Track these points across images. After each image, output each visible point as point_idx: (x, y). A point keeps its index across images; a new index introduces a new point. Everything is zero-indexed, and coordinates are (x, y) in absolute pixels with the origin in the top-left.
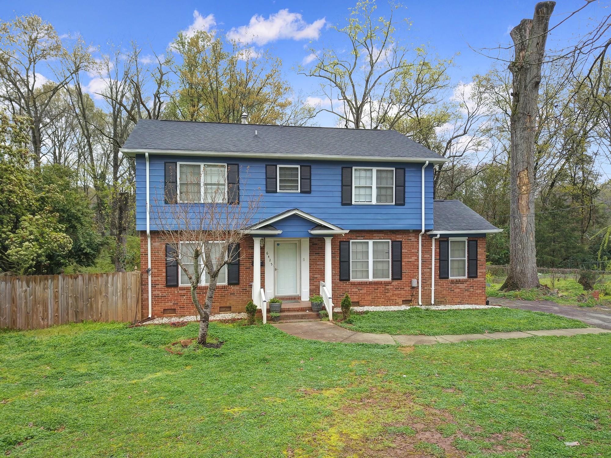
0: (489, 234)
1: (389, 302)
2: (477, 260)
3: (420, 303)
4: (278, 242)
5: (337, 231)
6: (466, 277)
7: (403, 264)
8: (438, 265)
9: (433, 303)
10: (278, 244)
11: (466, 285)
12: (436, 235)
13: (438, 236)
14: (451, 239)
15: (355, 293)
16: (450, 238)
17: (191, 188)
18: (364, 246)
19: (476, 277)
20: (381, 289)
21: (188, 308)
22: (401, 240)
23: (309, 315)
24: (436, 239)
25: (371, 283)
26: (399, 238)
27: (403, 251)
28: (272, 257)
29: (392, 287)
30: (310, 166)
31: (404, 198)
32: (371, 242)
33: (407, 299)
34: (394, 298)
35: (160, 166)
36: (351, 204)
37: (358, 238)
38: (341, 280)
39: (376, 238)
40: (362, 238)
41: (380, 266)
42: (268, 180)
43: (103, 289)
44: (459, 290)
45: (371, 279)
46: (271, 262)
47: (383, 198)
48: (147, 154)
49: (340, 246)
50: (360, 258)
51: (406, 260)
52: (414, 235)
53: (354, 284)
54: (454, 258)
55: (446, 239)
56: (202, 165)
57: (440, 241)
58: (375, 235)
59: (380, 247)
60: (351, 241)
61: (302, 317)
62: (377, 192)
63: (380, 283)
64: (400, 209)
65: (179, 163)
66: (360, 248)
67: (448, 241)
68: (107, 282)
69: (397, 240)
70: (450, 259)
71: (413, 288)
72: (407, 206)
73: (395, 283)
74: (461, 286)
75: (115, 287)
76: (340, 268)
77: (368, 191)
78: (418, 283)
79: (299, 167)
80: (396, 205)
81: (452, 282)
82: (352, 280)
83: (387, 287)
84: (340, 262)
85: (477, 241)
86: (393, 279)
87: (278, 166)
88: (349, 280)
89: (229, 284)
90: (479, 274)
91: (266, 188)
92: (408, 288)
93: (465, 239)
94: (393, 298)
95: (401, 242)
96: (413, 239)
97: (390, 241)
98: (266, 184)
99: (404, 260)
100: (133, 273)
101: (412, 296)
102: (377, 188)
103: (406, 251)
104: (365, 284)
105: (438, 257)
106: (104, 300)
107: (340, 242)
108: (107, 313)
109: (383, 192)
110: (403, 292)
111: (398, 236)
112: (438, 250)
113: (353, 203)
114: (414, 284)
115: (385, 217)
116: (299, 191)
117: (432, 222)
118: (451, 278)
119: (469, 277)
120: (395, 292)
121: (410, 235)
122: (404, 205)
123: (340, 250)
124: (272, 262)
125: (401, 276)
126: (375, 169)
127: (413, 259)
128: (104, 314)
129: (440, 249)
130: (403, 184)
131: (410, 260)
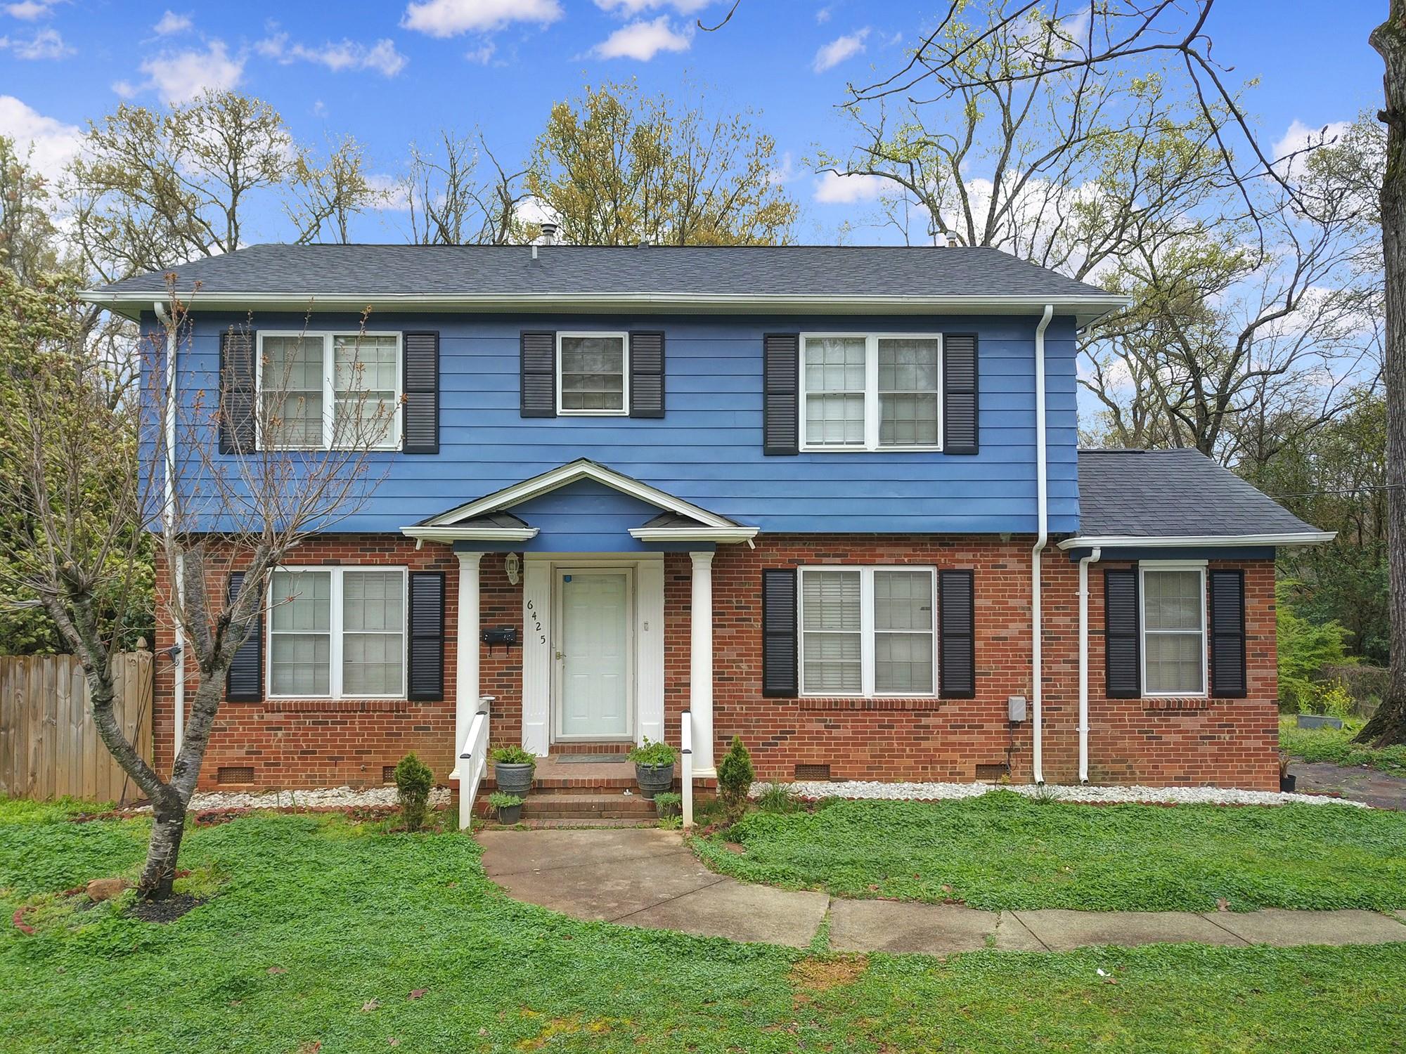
0: (1285, 547)
1: (928, 769)
2: (1242, 637)
3: (1039, 777)
4: (567, 572)
5: (720, 530)
6: (1205, 693)
7: (979, 644)
8: (1101, 650)
9: (1083, 776)
10: (567, 579)
11: (1203, 720)
12: (1087, 551)
13: (1096, 554)
14: (1145, 565)
15: (817, 737)
16: (1142, 563)
17: (295, 409)
18: (848, 585)
19: (1242, 694)
20: (904, 725)
21: (290, 765)
22: (970, 566)
23: (626, 806)
24: (1091, 565)
25: (867, 706)
26: (963, 560)
27: (978, 602)
28: (544, 618)
29: (939, 721)
30: (662, 334)
31: (976, 429)
32: (867, 575)
33: (995, 760)
34: (949, 756)
35: (207, 346)
36: (794, 452)
37: (825, 560)
38: (767, 693)
39: (885, 560)
40: (838, 560)
41: (901, 652)
42: (527, 378)
43: (44, 703)
44: (1178, 738)
45: (868, 691)
46: (540, 633)
47: (905, 430)
48: (158, 307)
49: (764, 584)
50: (832, 623)
51: (990, 632)
52: (1015, 550)
53: (810, 708)
54: (1159, 627)
55: (1128, 566)
56: (328, 336)
57: (1107, 573)
58: (879, 550)
59: (902, 590)
60: (801, 570)
61: (602, 811)
62: (883, 412)
63: (901, 707)
64: (962, 468)
65: (261, 334)
66: (832, 592)
67: (1135, 572)
68: (54, 683)
69: (958, 566)
70: (1144, 631)
71: (1015, 724)
72: (984, 454)
73: (951, 707)
74: (1186, 722)
75: (75, 699)
76: (764, 655)
77: (852, 406)
78: (1030, 708)
79: (624, 335)
80: (948, 451)
81: (1153, 708)
82: (803, 693)
83: (924, 721)
84: (765, 634)
85: (1241, 573)
86: (944, 694)
87: (560, 335)
88: (793, 693)
89: (413, 697)
90: (1250, 684)
91: (523, 402)
92: (994, 727)
93: (1200, 566)
94: (943, 756)
95: (971, 573)
96: (1013, 565)
97: (933, 570)
98: (523, 392)
99: (984, 632)
100: (129, 656)
101: (1009, 751)
102: (883, 398)
103: (989, 603)
104: (849, 706)
105: (1101, 626)
106: (45, 735)
107: (765, 572)
108: (52, 774)
109: (905, 411)
110: (976, 738)
111: (959, 556)
112: (1100, 602)
113: (802, 447)
114: (1017, 713)
115: (913, 492)
116: (626, 410)
117: (1075, 508)
118: (1147, 694)
119: (1215, 693)
120: (952, 738)
121: (1003, 550)
122: (974, 452)
123: (764, 596)
124: (545, 630)
125: (973, 686)
126: (872, 340)
127: (1014, 628)
128: (42, 776)
129: (1106, 597)
130: (970, 386)
131: (1003, 633)
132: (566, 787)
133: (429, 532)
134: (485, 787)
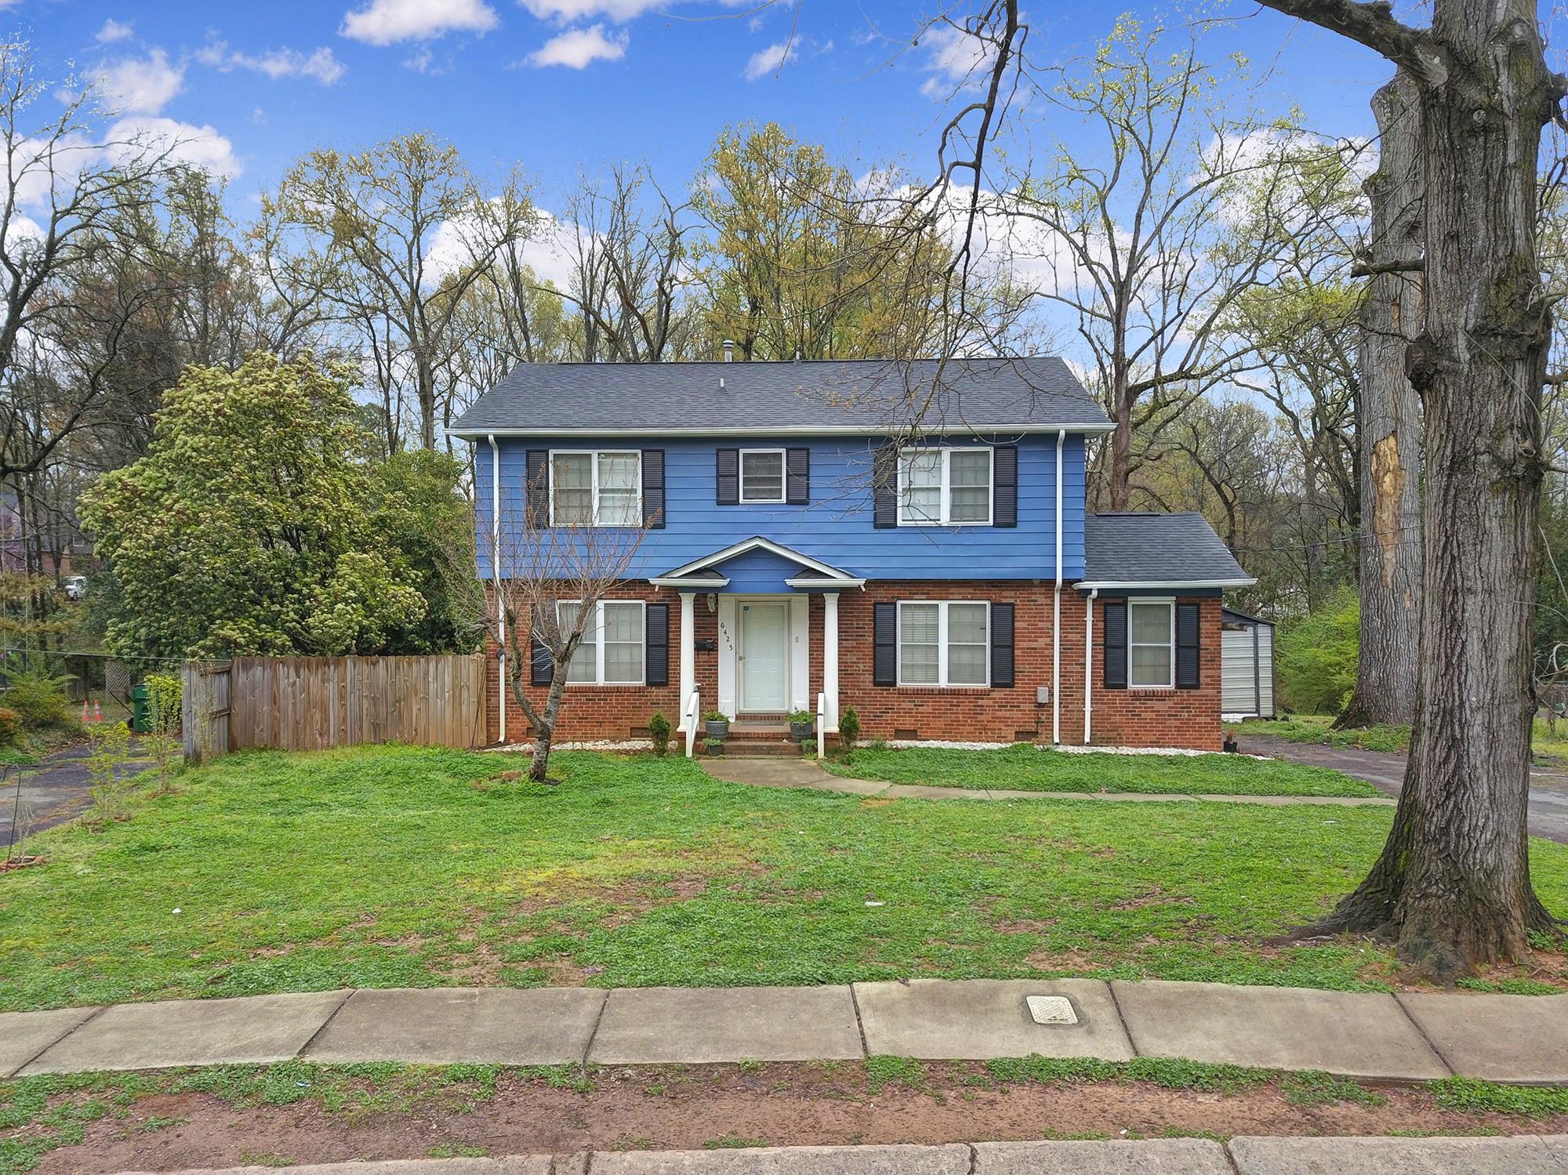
0: (1229, 589)
1: (982, 732)
2: (1198, 648)
3: (1057, 740)
4: (746, 604)
5: (842, 580)
6: (1172, 686)
7: (1017, 652)
8: (1101, 657)
9: (1087, 739)
10: (746, 608)
11: (1170, 703)
12: (1089, 591)
13: (1095, 593)
14: (1133, 600)
15: (909, 712)
16: (1129, 598)
17: (575, 500)
18: (931, 613)
19: (1197, 687)
20: (967, 705)
21: (571, 727)
22: (1012, 601)
23: (785, 748)
24: (1094, 600)
25: (942, 692)
26: (1008, 596)
27: (1017, 625)
28: (731, 634)
29: (991, 702)
30: (808, 450)
31: (1016, 510)
32: (944, 606)
33: (1028, 728)
34: (997, 725)
35: (519, 460)
36: (895, 526)
37: (915, 596)
38: (876, 684)
39: (955, 596)
40: (924, 597)
41: (965, 657)
42: (721, 479)
43: (420, 686)
44: (1153, 715)
45: (943, 682)
46: (729, 643)
47: (968, 511)
48: (491, 438)
49: (875, 613)
50: (920, 638)
51: (1025, 645)
52: (1043, 590)
53: (904, 693)
54: (1142, 642)
55: (1121, 601)
56: (594, 453)
57: (1106, 605)
58: (952, 590)
59: (966, 616)
60: (899, 603)
61: (770, 751)
62: (953, 500)
63: (964, 693)
64: (1006, 536)
65: (552, 452)
66: (920, 617)
67: (1125, 604)
68: (427, 674)
69: (1004, 601)
70: (1130, 645)
71: (1041, 705)
72: (1021, 527)
73: (998, 694)
74: (1159, 706)
75: (439, 683)
76: (874, 659)
77: (933, 495)
78: (1051, 695)
79: (783, 451)
80: (996, 525)
81: (1136, 695)
82: (900, 684)
83: (980, 702)
84: (875, 645)
85: (1198, 606)
86: (993, 685)
87: (742, 451)
88: (894, 683)
89: (649, 683)
90: (1202, 680)
91: (718, 495)
92: (1028, 707)
93: (1170, 601)
94: (992, 725)
95: (1013, 605)
96: (1041, 600)
97: (988, 603)
98: (718, 489)
99: (1021, 644)
100: (471, 657)
101: (1037, 723)
102: (952, 490)
103: (1025, 625)
104: (930, 692)
105: (1101, 641)
106: (422, 706)
107: (875, 604)
108: (427, 731)
109: (968, 498)
110: (1016, 714)
111: (1004, 594)
112: (1101, 625)
113: (900, 523)
114: (1043, 697)
115: (972, 552)
116: (784, 500)
117: (1083, 562)
118: (1131, 686)
119: (1178, 686)
120: (999, 714)
121: (1035, 590)
122: (1014, 525)
123: (875, 621)
124: (732, 642)
125: (1013, 680)
126: (946, 452)
127: (1042, 642)
128: (421, 731)
129: (1105, 621)
130: (1012, 482)
131: (1034, 645)
132: (747, 737)
133: (665, 581)
134: (699, 736)
